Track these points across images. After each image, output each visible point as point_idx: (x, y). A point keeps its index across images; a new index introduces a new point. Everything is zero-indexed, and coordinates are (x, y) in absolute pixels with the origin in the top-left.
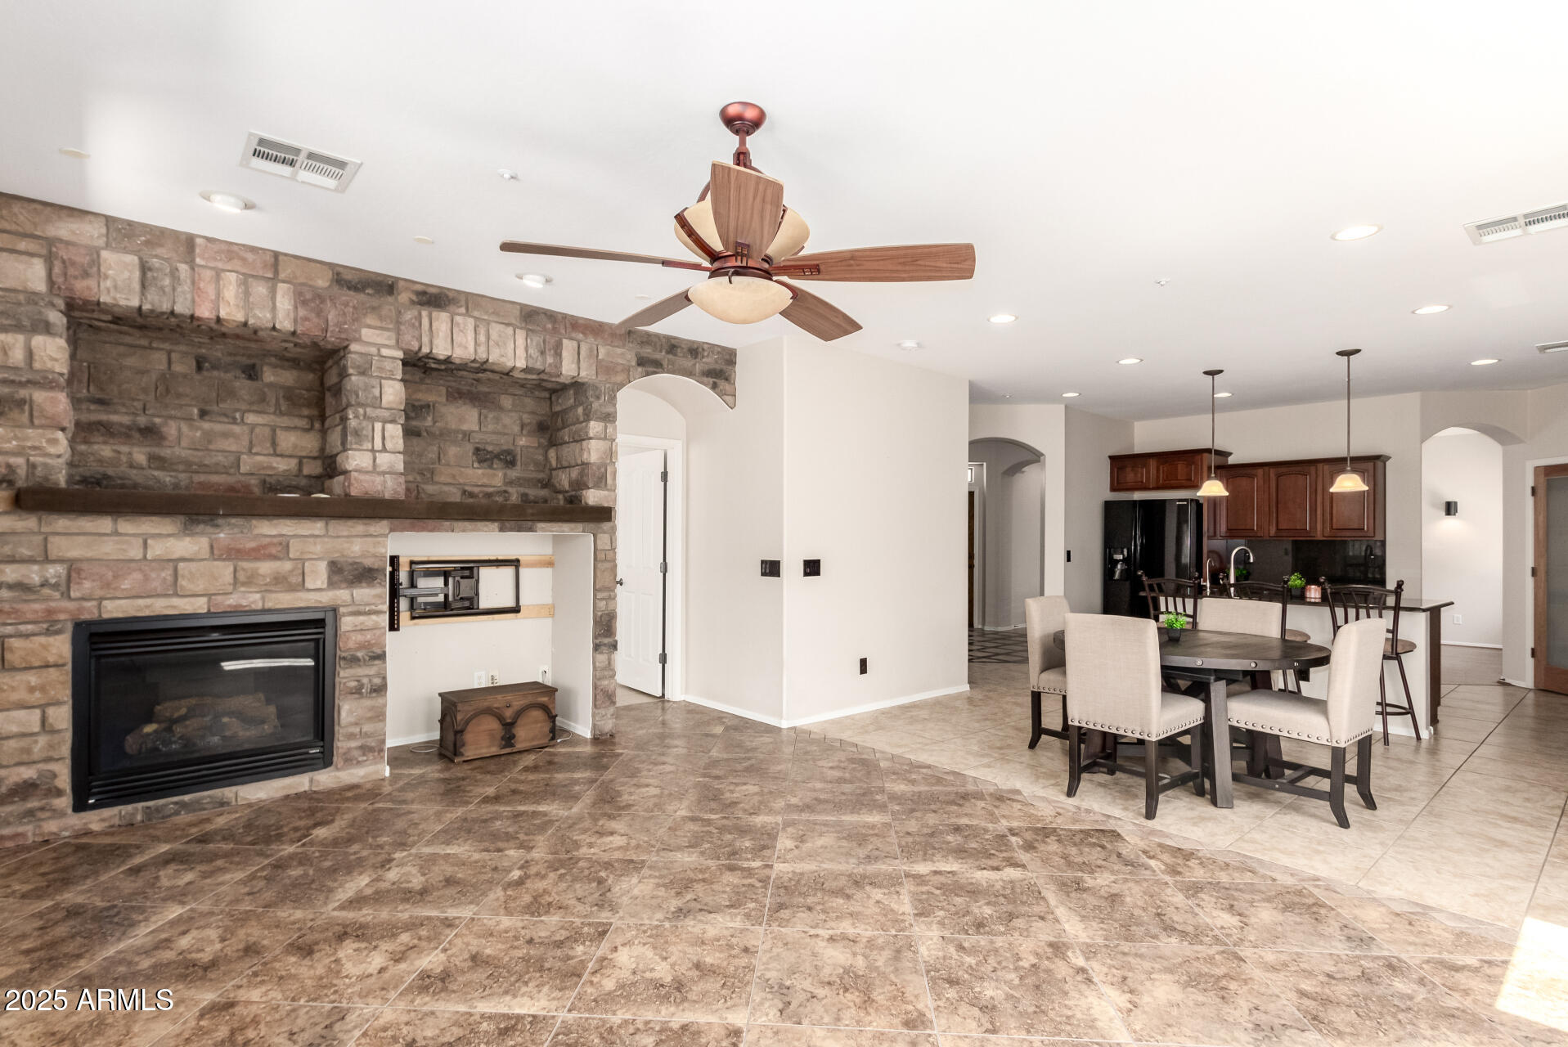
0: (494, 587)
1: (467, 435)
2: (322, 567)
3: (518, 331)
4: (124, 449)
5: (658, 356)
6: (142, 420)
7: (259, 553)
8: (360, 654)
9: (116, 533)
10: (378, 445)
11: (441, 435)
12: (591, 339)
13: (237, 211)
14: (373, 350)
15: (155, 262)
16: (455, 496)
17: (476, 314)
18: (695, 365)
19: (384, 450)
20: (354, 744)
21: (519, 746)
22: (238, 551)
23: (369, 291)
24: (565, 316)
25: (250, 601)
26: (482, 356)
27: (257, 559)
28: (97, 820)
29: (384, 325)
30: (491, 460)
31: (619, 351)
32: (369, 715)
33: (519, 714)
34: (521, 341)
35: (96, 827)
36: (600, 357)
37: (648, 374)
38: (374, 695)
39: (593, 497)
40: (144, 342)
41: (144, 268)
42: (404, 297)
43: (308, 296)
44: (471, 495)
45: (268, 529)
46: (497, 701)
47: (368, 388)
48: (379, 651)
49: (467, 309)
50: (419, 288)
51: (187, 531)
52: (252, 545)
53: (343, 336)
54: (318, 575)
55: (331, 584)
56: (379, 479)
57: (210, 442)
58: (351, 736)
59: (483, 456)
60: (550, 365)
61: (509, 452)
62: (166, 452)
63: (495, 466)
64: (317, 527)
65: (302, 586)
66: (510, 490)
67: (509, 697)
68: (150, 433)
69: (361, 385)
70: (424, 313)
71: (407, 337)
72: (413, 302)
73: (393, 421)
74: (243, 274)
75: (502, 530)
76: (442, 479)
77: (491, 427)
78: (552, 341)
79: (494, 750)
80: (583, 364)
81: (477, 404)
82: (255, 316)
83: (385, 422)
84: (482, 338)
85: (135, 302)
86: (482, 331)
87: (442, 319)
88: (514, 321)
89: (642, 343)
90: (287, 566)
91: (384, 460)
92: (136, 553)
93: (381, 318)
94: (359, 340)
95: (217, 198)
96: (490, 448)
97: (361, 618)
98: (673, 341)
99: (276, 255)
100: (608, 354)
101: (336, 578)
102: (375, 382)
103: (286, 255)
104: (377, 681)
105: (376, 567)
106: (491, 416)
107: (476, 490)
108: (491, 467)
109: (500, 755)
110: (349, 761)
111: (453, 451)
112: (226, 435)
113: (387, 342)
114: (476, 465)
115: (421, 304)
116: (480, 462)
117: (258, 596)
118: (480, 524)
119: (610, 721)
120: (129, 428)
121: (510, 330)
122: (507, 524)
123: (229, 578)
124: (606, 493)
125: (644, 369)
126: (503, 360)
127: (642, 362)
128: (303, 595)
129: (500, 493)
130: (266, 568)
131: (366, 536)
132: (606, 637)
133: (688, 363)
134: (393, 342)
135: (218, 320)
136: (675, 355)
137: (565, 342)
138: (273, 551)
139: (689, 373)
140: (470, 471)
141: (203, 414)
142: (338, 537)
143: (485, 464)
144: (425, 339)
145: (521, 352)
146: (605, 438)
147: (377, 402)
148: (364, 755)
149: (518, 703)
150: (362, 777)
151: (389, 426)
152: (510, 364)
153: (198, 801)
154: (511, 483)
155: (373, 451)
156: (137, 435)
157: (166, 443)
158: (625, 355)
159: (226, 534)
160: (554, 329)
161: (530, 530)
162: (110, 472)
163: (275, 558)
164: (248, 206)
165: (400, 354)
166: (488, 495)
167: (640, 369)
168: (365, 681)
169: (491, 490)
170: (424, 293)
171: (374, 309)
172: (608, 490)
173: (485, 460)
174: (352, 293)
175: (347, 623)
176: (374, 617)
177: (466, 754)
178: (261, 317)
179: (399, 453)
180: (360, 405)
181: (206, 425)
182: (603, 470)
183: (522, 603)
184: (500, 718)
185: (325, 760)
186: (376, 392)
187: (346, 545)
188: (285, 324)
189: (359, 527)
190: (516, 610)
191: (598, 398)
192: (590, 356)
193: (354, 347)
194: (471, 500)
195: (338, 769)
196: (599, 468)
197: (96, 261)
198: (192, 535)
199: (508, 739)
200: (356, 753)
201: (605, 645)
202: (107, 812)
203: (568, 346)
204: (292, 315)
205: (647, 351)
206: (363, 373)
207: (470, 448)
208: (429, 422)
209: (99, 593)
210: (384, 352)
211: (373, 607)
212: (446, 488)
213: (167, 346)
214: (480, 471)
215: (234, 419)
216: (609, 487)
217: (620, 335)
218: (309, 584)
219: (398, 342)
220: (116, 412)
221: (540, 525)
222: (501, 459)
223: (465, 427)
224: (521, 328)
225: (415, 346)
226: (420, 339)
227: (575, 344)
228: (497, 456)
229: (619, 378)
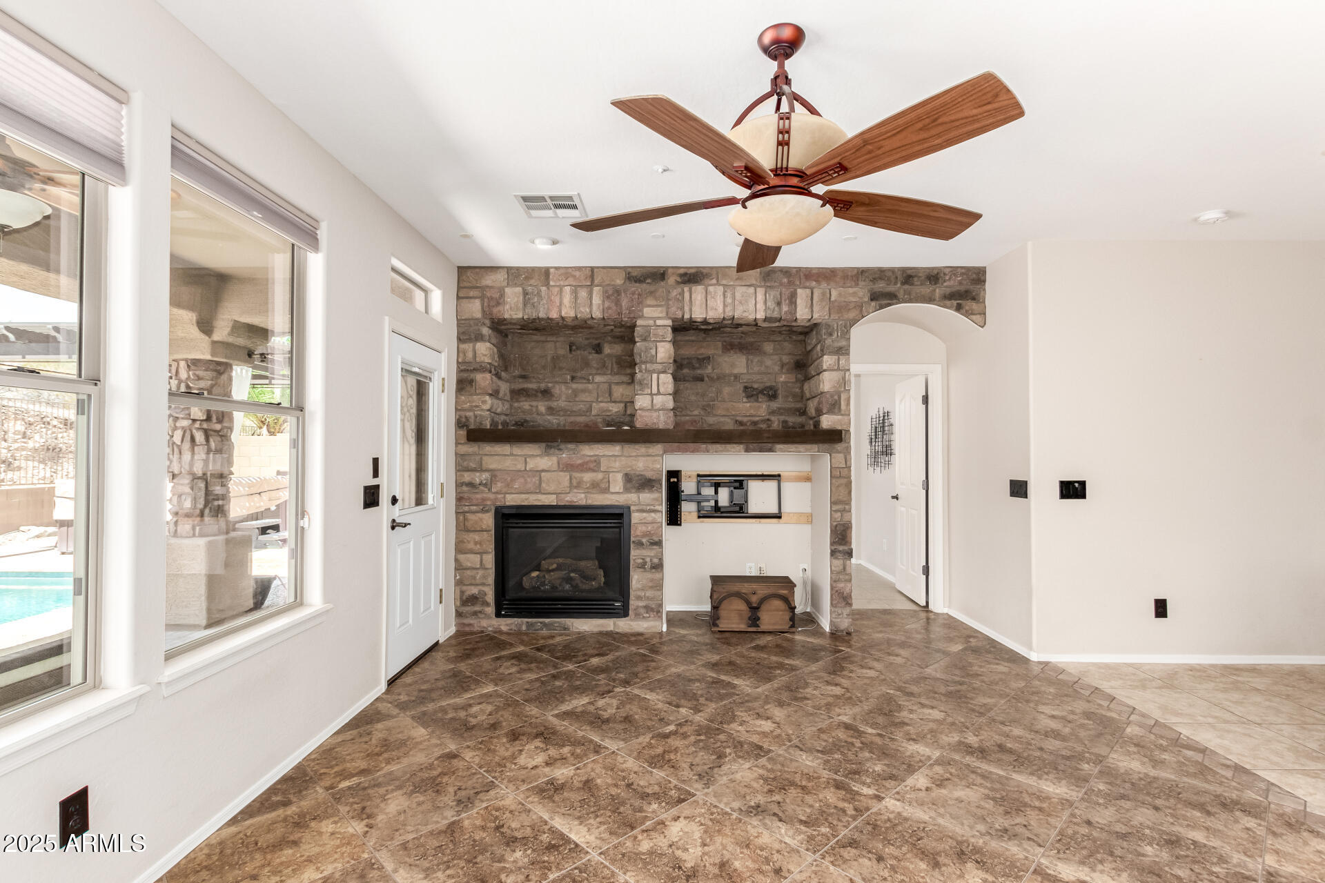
0: (760, 497)
1: (736, 377)
2: (619, 477)
3: (758, 289)
4: (534, 403)
5: (891, 288)
6: (543, 386)
7: (583, 467)
8: (644, 540)
9: (512, 455)
10: (655, 390)
11: (718, 378)
12: (824, 285)
13: (550, 247)
14: (651, 322)
15: (529, 289)
16: (729, 425)
17: (724, 282)
18: (935, 290)
19: (659, 393)
20: (641, 604)
21: (763, 627)
22: (572, 466)
23: (649, 281)
24: (799, 270)
25: (579, 498)
26: (729, 314)
27: (582, 471)
28: (506, 624)
29: (658, 303)
30: (757, 395)
31: (851, 290)
32: (650, 584)
33: (763, 601)
34: (760, 297)
35: (504, 628)
36: (833, 299)
37: (881, 307)
38: (654, 570)
39: (827, 422)
40: (543, 338)
41: (525, 293)
42: (671, 280)
43: (610, 292)
44: (741, 423)
45: (589, 451)
46: (745, 588)
47: (647, 350)
48: (656, 539)
49: (718, 281)
50: (682, 271)
51: (546, 453)
52: (579, 462)
53: (632, 316)
54: (617, 483)
55: (627, 490)
56: (655, 414)
57: (576, 396)
58: (639, 598)
59: (751, 393)
60: (786, 313)
61: (771, 388)
62: (554, 404)
63: (760, 400)
64: (615, 449)
65: (606, 490)
66: (773, 418)
67: (754, 586)
68: (546, 393)
69: (643, 349)
70: (686, 289)
71: (673, 309)
72: (678, 283)
73: (664, 372)
74: (574, 286)
75: (747, 451)
76: (719, 412)
77: (756, 369)
78: (787, 292)
79: (743, 627)
80: (816, 308)
81: (745, 352)
82: (581, 312)
83: (659, 372)
84: (729, 300)
85: (520, 316)
86: (729, 294)
87: (698, 291)
88: (754, 282)
89: (874, 280)
90: (600, 476)
91: (658, 400)
92: (521, 466)
93: (656, 299)
94: (642, 317)
95: (537, 241)
96: (756, 386)
97: (644, 514)
98: (909, 272)
99: (592, 269)
100: (840, 295)
101: (629, 485)
102: (651, 345)
103: (598, 267)
104: (656, 561)
105: (654, 478)
106: (756, 360)
107: (745, 419)
108: (757, 401)
109: (747, 632)
110: (638, 616)
111: (726, 390)
112: (584, 391)
113: (660, 315)
114: (745, 400)
115: (684, 282)
116: (748, 397)
117: (583, 495)
118: (728, 446)
119: (846, 620)
120: (536, 391)
121: (752, 290)
122: (751, 446)
123: (567, 483)
124: (840, 417)
125: (878, 302)
126: (745, 314)
127: (874, 297)
128: (607, 496)
129: (764, 421)
130: (588, 477)
131: (648, 456)
132: (841, 544)
133: (926, 290)
134: (664, 315)
135: (563, 318)
136: (912, 284)
137: (799, 291)
138: (592, 465)
139: (929, 300)
140: (741, 405)
141: (573, 378)
142: (630, 456)
143: (752, 399)
144: (687, 309)
145: (760, 306)
146: (838, 369)
147: (653, 360)
148: (647, 613)
149: (762, 590)
150: (646, 628)
151: (662, 376)
152: (752, 317)
153: (551, 624)
154: (773, 413)
155: (651, 394)
156: (540, 395)
157: (554, 399)
158: (860, 292)
159: (567, 453)
160: (789, 282)
161: (770, 450)
162: (528, 418)
163: (594, 471)
164: (555, 242)
165: (669, 322)
166: (755, 423)
167: (873, 304)
168: (648, 560)
169: (757, 419)
170: (685, 274)
171: (651, 293)
172: (842, 415)
173: (752, 396)
174: (637, 285)
175: (636, 517)
176: (653, 514)
177: (720, 626)
178: (584, 312)
179: (670, 394)
180: (645, 363)
181: (574, 386)
182: (836, 397)
183: (783, 510)
184: (748, 603)
185: (624, 612)
186: (653, 352)
187: (634, 462)
188: (597, 314)
189: (642, 449)
190: (778, 516)
191: (831, 335)
192: (822, 300)
193: (639, 322)
194: (742, 428)
195: (632, 620)
196: (832, 396)
197: (502, 295)
198: (548, 455)
199: (754, 620)
200: (642, 611)
201: (840, 551)
202: (509, 621)
203: (802, 295)
204: (601, 307)
205: (881, 286)
206: (645, 340)
207: (740, 387)
208: (709, 370)
209: (504, 490)
210: (659, 322)
211: (652, 507)
212: (722, 419)
213: (554, 339)
214: (748, 405)
215: (588, 380)
216: (843, 412)
217: (852, 276)
218: (612, 490)
219: (667, 314)
220: (531, 382)
221: (779, 446)
222: (764, 394)
223: (736, 371)
224: (761, 287)
225: (679, 314)
226: (682, 309)
227: (808, 291)
228: (761, 392)
229: (852, 315)
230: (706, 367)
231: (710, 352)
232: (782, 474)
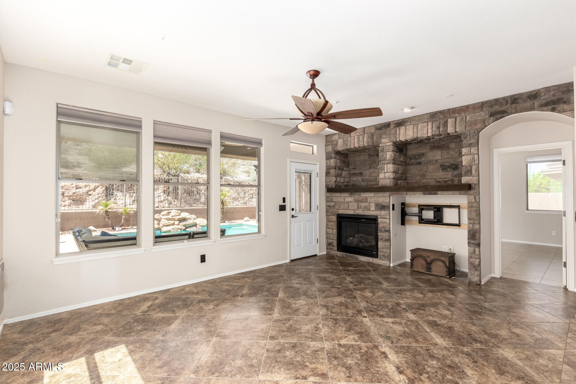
0: (449, 216)
1: (436, 161)
2: (373, 204)
3: (429, 123)
4: (358, 178)
5: (503, 108)
6: (360, 171)
7: (362, 201)
8: (383, 229)
9: (340, 196)
10: (386, 171)
11: (428, 162)
12: (463, 114)
14: (384, 145)
15: (345, 139)
16: (433, 183)
17: (413, 123)
18: (534, 103)
19: (387, 172)
20: (382, 254)
21: (433, 273)
22: (358, 200)
23: (383, 128)
24: (449, 110)
25: (360, 212)
26: (415, 136)
27: (362, 202)
28: (340, 254)
29: (387, 136)
30: (447, 168)
31: (478, 114)
32: (385, 247)
33: (432, 261)
34: (430, 126)
35: (339, 255)
36: (467, 120)
37: (497, 119)
38: (386, 241)
39: (465, 180)
40: (360, 154)
41: (344, 141)
42: (392, 126)
43: (370, 136)
44: (439, 182)
45: (364, 195)
46: (425, 254)
47: (383, 155)
48: (387, 229)
49: (411, 123)
50: (396, 122)
51: (350, 196)
52: (361, 199)
53: (377, 143)
54: (373, 208)
55: (376, 210)
56: (386, 181)
57: (371, 174)
58: (381, 251)
59: (444, 168)
60: (442, 131)
61: (454, 165)
62: (364, 178)
63: (449, 171)
64: (372, 194)
65: (369, 210)
66: (455, 179)
67: (428, 254)
68: (361, 174)
69: (381, 155)
70: (398, 129)
71: (392, 138)
72: (394, 127)
73: (389, 164)
74: (359, 135)
75: (424, 194)
76: (428, 177)
77: (446, 156)
78: (442, 122)
79: (423, 271)
80: (457, 126)
81: (440, 149)
83: (387, 164)
84: (415, 130)
85: (342, 149)
86: (415, 128)
87: (402, 128)
88: (427, 120)
89: (491, 106)
90: (367, 204)
91: (387, 175)
92: (343, 200)
93: (386, 135)
94: (381, 143)
96: (446, 164)
97: (383, 219)
98: (515, 97)
99: (364, 128)
100: (471, 117)
101: (377, 208)
102: (384, 153)
103: (366, 127)
104: (387, 238)
105: (386, 205)
106: (446, 152)
107: (441, 180)
108: (447, 171)
109: (425, 273)
110: (381, 259)
111: (431, 167)
112: (374, 172)
113: (388, 141)
114: (441, 171)
115: (397, 126)
116: (442, 170)
117: (362, 211)
118: (416, 193)
119: (476, 278)
120: (358, 173)
121: (426, 124)
122: (426, 192)
123: (356, 206)
124: (471, 178)
125: (495, 117)
126: (422, 135)
127: (492, 115)
128: (370, 212)
129: (449, 180)
130: (363, 204)
131: (384, 197)
132: (472, 240)
133: (528, 104)
134: (389, 141)
135: (356, 148)
136: (518, 103)
137: (449, 120)
138: (365, 200)
139: (532, 109)
140: (439, 174)
141: (370, 168)
142: (377, 197)
143: (444, 170)
144: (398, 137)
145: (430, 130)
146: (470, 154)
147: (385, 159)
148: (384, 258)
149: (432, 257)
150: (383, 263)
151: (388, 165)
152: (425, 136)
153: (353, 256)
154: (455, 176)
155: (385, 173)
156: (359, 175)
157: (364, 176)
158: (481, 115)
159: (357, 196)
160: (444, 117)
161: (435, 194)
163: (364, 202)
165: (391, 143)
166: (446, 182)
167: (492, 118)
168: (384, 237)
169: (447, 179)
170: (397, 123)
171: (384, 133)
172: (473, 176)
173: (444, 169)
174: (379, 131)
175: (380, 220)
176: (385, 220)
177: (414, 269)
178: (361, 144)
179: (392, 172)
180: (382, 161)
181: (371, 170)
182: (469, 168)
183: (461, 222)
184: (426, 261)
185: (376, 256)
186: (385, 156)
187: (378, 199)
188: (366, 144)
189: (381, 194)
191: (466, 138)
192: (461, 122)
193: (380, 145)
194: (439, 184)
195: (379, 260)
196: (466, 168)
197: (337, 142)
198: (351, 197)
199: (429, 269)
200: (382, 257)
201: (471, 243)
202: (341, 253)
203: (450, 121)
204: (367, 142)
205: (496, 108)
206: (382, 152)
207: (438, 165)
208: (423, 159)
209: (338, 208)
210: (387, 144)
211: (385, 217)
212: (430, 180)
214: (442, 173)
215: (375, 168)
216: (473, 175)
217: (478, 107)
218: (371, 210)
219: (390, 140)
220: (357, 170)
221: (439, 192)
222: (451, 168)
223: (436, 158)
224: (430, 122)
225: (395, 140)
226: (396, 137)
227: (453, 119)
228: (449, 167)
229: (478, 126)
230: (422, 158)
231: (424, 151)
232: (460, 205)
